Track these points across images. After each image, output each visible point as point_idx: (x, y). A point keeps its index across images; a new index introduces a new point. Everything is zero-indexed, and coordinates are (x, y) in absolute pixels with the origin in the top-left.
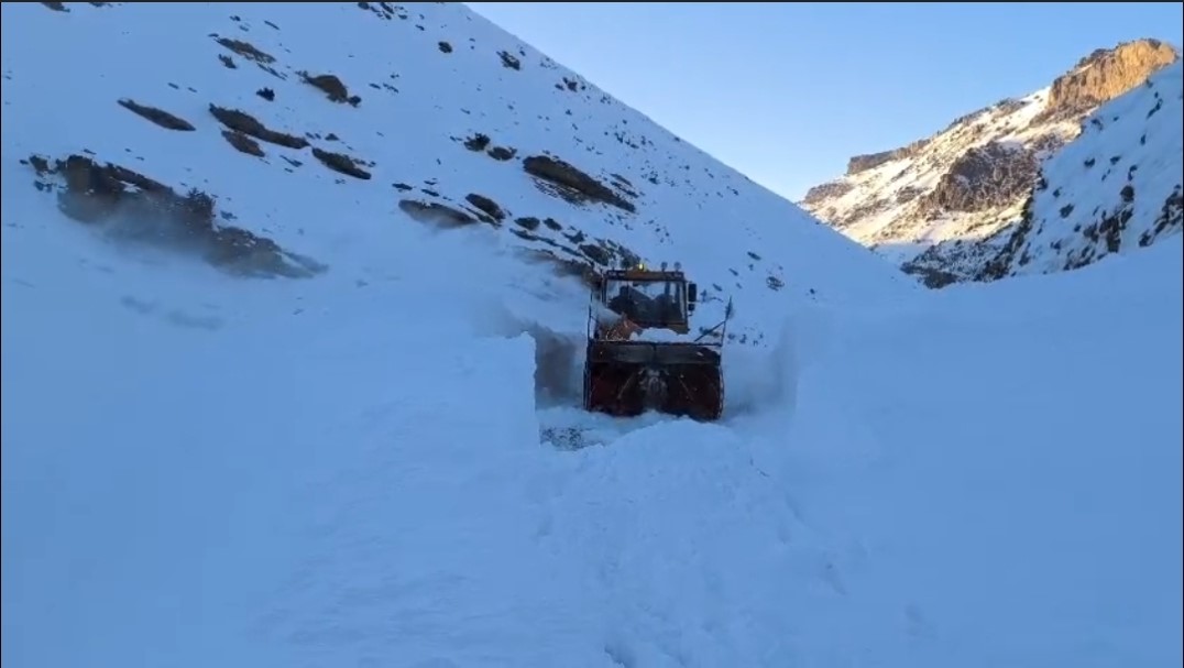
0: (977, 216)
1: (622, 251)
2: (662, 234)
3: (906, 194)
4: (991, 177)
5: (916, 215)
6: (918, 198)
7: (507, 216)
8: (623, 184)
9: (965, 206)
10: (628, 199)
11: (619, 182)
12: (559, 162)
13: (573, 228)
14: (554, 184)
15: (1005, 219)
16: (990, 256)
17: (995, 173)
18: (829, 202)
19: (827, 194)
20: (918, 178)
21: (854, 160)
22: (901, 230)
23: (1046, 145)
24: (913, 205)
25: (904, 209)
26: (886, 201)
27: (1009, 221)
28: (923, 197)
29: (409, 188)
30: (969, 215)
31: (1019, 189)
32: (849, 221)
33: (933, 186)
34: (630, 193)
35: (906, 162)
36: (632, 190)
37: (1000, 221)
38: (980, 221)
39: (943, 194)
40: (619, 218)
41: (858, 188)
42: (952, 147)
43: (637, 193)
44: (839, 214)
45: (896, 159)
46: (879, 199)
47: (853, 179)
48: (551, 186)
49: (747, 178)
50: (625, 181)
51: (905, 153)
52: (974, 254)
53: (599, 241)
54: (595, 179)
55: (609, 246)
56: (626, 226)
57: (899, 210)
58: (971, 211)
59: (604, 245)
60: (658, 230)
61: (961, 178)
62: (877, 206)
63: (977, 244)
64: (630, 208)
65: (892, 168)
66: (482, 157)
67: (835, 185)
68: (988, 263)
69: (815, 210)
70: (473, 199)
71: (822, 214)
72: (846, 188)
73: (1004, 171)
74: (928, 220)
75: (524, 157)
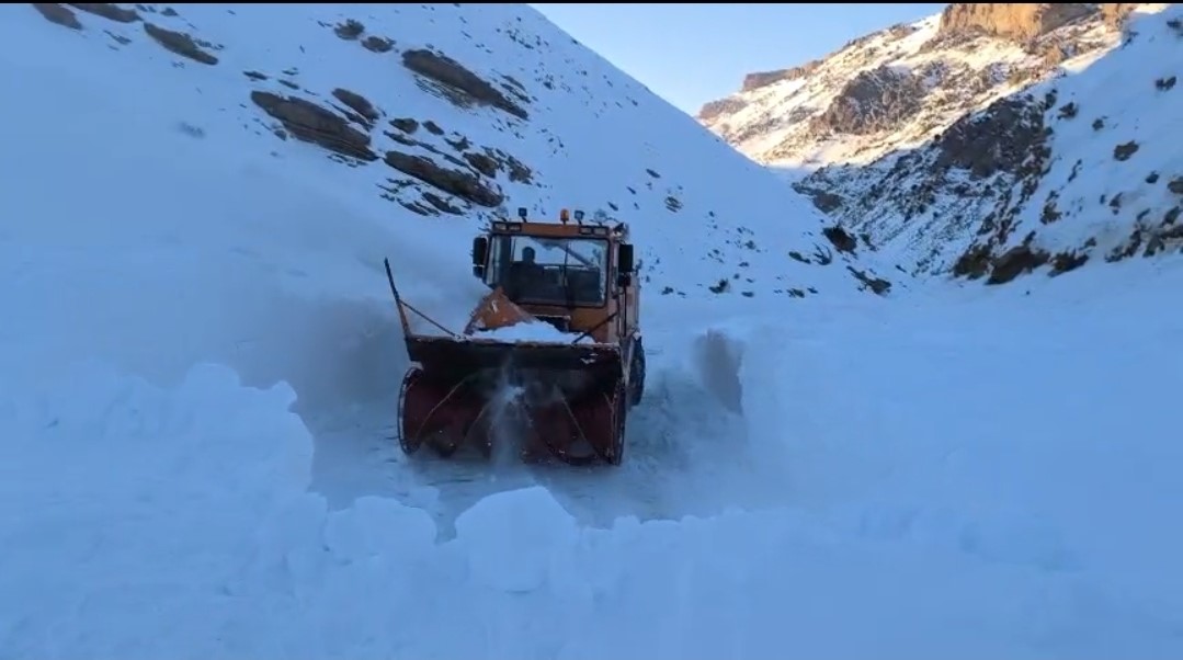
0: (865, 139)
1: (511, 161)
2: (555, 144)
3: (798, 115)
4: (881, 101)
5: (807, 136)
6: (809, 118)
7: (381, 117)
8: (515, 87)
9: (855, 128)
10: (521, 104)
11: (508, 83)
12: (444, 58)
13: (456, 134)
14: (438, 83)
15: (891, 144)
16: (875, 181)
17: (884, 98)
18: (724, 118)
19: (721, 111)
20: (811, 98)
21: (750, 76)
22: (791, 150)
23: (934, 72)
24: (804, 126)
25: (796, 129)
26: (779, 120)
27: (895, 145)
28: (814, 118)
29: (262, 77)
30: (858, 137)
31: (905, 115)
32: (742, 139)
33: (825, 107)
34: (522, 98)
35: (800, 82)
36: (525, 94)
37: (885, 146)
38: (867, 144)
39: (834, 116)
40: (509, 124)
41: (752, 106)
42: (846, 68)
43: (530, 99)
44: (733, 131)
45: (790, 78)
46: (774, 116)
47: (747, 96)
48: (434, 85)
49: (647, 89)
50: (517, 84)
51: (800, 72)
52: (860, 177)
53: (486, 149)
54: (485, 80)
55: (497, 155)
56: (517, 135)
57: (791, 129)
58: (859, 134)
59: (491, 155)
60: (551, 140)
61: (852, 101)
62: (770, 124)
63: (864, 167)
64: (523, 115)
65: (786, 87)
66: (354, 47)
67: (729, 101)
68: (873, 187)
69: (709, 126)
70: (342, 95)
71: (716, 128)
72: (741, 105)
73: (893, 96)
74: (819, 140)
75: (404, 50)
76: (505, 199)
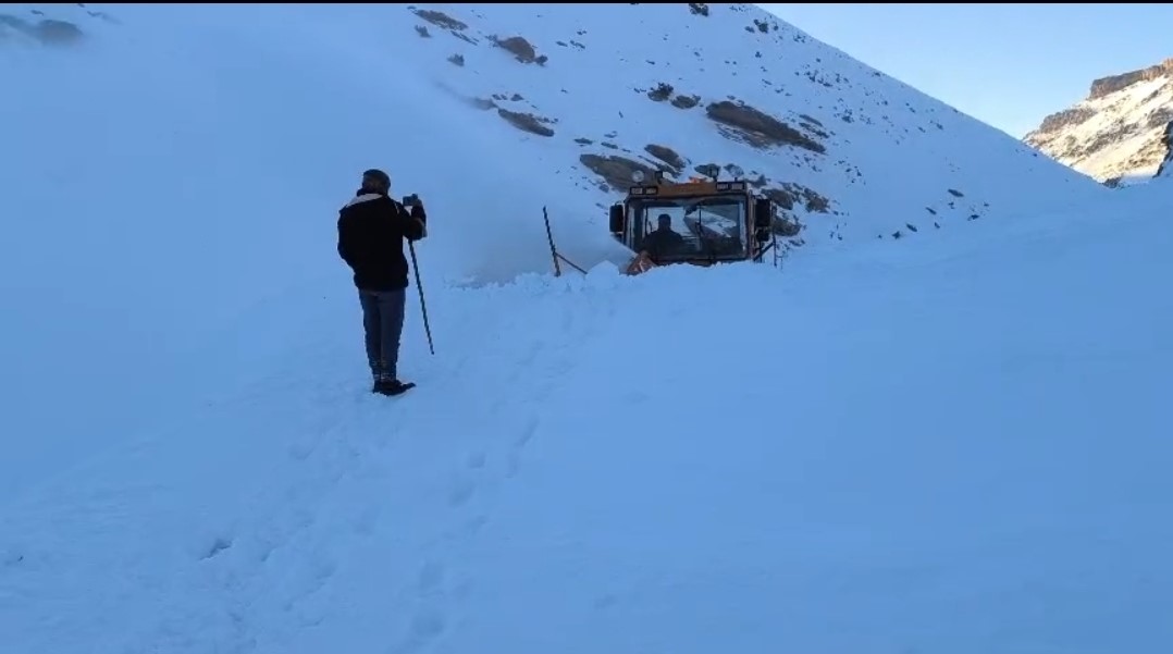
1: (808, 193)
2: (853, 173)
3: (1159, 118)
7: (687, 165)
8: (812, 124)
10: (817, 140)
11: (807, 123)
12: (743, 106)
13: (755, 173)
14: (738, 129)
18: (1069, 130)
19: (1065, 122)
21: (1098, 82)
22: (1152, 157)
25: (1157, 134)
26: (1134, 126)
29: (589, 142)
32: (1091, 150)
34: (820, 134)
36: (822, 130)
40: (807, 160)
41: (1102, 113)
43: (828, 133)
44: (1080, 142)
45: (1147, 79)
46: (1129, 122)
47: (1096, 104)
48: (735, 131)
49: (956, 111)
50: (815, 122)
53: (784, 184)
54: (783, 122)
55: (794, 189)
56: (814, 168)
57: (1150, 134)
59: (789, 189)
60: (848, 171)
62: (1123, 131)
64: (820, 149)
65: (1141, 89)
66: (665, 107)
67: (1074, 111)
70: (654, 150)
71: (1056, 146)
72: (1087, 114)
75: (707, 104)
76: (801, 229)
